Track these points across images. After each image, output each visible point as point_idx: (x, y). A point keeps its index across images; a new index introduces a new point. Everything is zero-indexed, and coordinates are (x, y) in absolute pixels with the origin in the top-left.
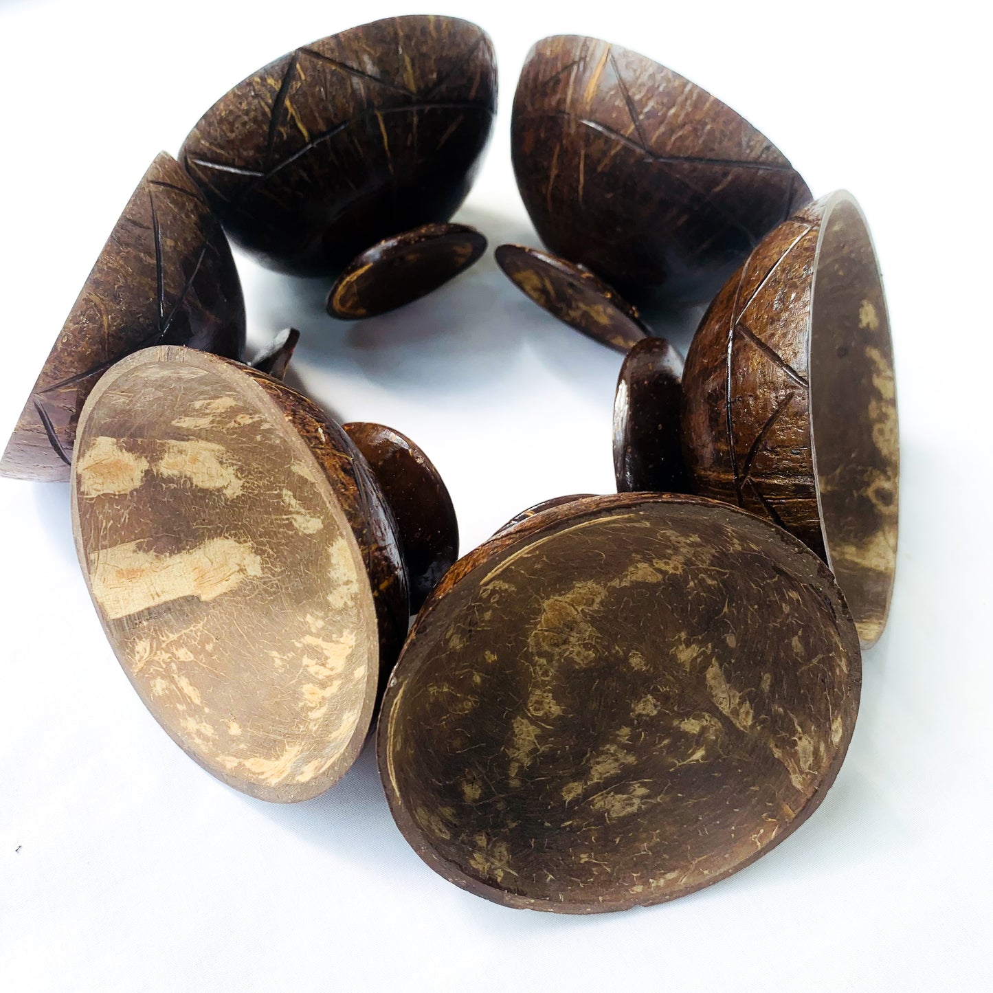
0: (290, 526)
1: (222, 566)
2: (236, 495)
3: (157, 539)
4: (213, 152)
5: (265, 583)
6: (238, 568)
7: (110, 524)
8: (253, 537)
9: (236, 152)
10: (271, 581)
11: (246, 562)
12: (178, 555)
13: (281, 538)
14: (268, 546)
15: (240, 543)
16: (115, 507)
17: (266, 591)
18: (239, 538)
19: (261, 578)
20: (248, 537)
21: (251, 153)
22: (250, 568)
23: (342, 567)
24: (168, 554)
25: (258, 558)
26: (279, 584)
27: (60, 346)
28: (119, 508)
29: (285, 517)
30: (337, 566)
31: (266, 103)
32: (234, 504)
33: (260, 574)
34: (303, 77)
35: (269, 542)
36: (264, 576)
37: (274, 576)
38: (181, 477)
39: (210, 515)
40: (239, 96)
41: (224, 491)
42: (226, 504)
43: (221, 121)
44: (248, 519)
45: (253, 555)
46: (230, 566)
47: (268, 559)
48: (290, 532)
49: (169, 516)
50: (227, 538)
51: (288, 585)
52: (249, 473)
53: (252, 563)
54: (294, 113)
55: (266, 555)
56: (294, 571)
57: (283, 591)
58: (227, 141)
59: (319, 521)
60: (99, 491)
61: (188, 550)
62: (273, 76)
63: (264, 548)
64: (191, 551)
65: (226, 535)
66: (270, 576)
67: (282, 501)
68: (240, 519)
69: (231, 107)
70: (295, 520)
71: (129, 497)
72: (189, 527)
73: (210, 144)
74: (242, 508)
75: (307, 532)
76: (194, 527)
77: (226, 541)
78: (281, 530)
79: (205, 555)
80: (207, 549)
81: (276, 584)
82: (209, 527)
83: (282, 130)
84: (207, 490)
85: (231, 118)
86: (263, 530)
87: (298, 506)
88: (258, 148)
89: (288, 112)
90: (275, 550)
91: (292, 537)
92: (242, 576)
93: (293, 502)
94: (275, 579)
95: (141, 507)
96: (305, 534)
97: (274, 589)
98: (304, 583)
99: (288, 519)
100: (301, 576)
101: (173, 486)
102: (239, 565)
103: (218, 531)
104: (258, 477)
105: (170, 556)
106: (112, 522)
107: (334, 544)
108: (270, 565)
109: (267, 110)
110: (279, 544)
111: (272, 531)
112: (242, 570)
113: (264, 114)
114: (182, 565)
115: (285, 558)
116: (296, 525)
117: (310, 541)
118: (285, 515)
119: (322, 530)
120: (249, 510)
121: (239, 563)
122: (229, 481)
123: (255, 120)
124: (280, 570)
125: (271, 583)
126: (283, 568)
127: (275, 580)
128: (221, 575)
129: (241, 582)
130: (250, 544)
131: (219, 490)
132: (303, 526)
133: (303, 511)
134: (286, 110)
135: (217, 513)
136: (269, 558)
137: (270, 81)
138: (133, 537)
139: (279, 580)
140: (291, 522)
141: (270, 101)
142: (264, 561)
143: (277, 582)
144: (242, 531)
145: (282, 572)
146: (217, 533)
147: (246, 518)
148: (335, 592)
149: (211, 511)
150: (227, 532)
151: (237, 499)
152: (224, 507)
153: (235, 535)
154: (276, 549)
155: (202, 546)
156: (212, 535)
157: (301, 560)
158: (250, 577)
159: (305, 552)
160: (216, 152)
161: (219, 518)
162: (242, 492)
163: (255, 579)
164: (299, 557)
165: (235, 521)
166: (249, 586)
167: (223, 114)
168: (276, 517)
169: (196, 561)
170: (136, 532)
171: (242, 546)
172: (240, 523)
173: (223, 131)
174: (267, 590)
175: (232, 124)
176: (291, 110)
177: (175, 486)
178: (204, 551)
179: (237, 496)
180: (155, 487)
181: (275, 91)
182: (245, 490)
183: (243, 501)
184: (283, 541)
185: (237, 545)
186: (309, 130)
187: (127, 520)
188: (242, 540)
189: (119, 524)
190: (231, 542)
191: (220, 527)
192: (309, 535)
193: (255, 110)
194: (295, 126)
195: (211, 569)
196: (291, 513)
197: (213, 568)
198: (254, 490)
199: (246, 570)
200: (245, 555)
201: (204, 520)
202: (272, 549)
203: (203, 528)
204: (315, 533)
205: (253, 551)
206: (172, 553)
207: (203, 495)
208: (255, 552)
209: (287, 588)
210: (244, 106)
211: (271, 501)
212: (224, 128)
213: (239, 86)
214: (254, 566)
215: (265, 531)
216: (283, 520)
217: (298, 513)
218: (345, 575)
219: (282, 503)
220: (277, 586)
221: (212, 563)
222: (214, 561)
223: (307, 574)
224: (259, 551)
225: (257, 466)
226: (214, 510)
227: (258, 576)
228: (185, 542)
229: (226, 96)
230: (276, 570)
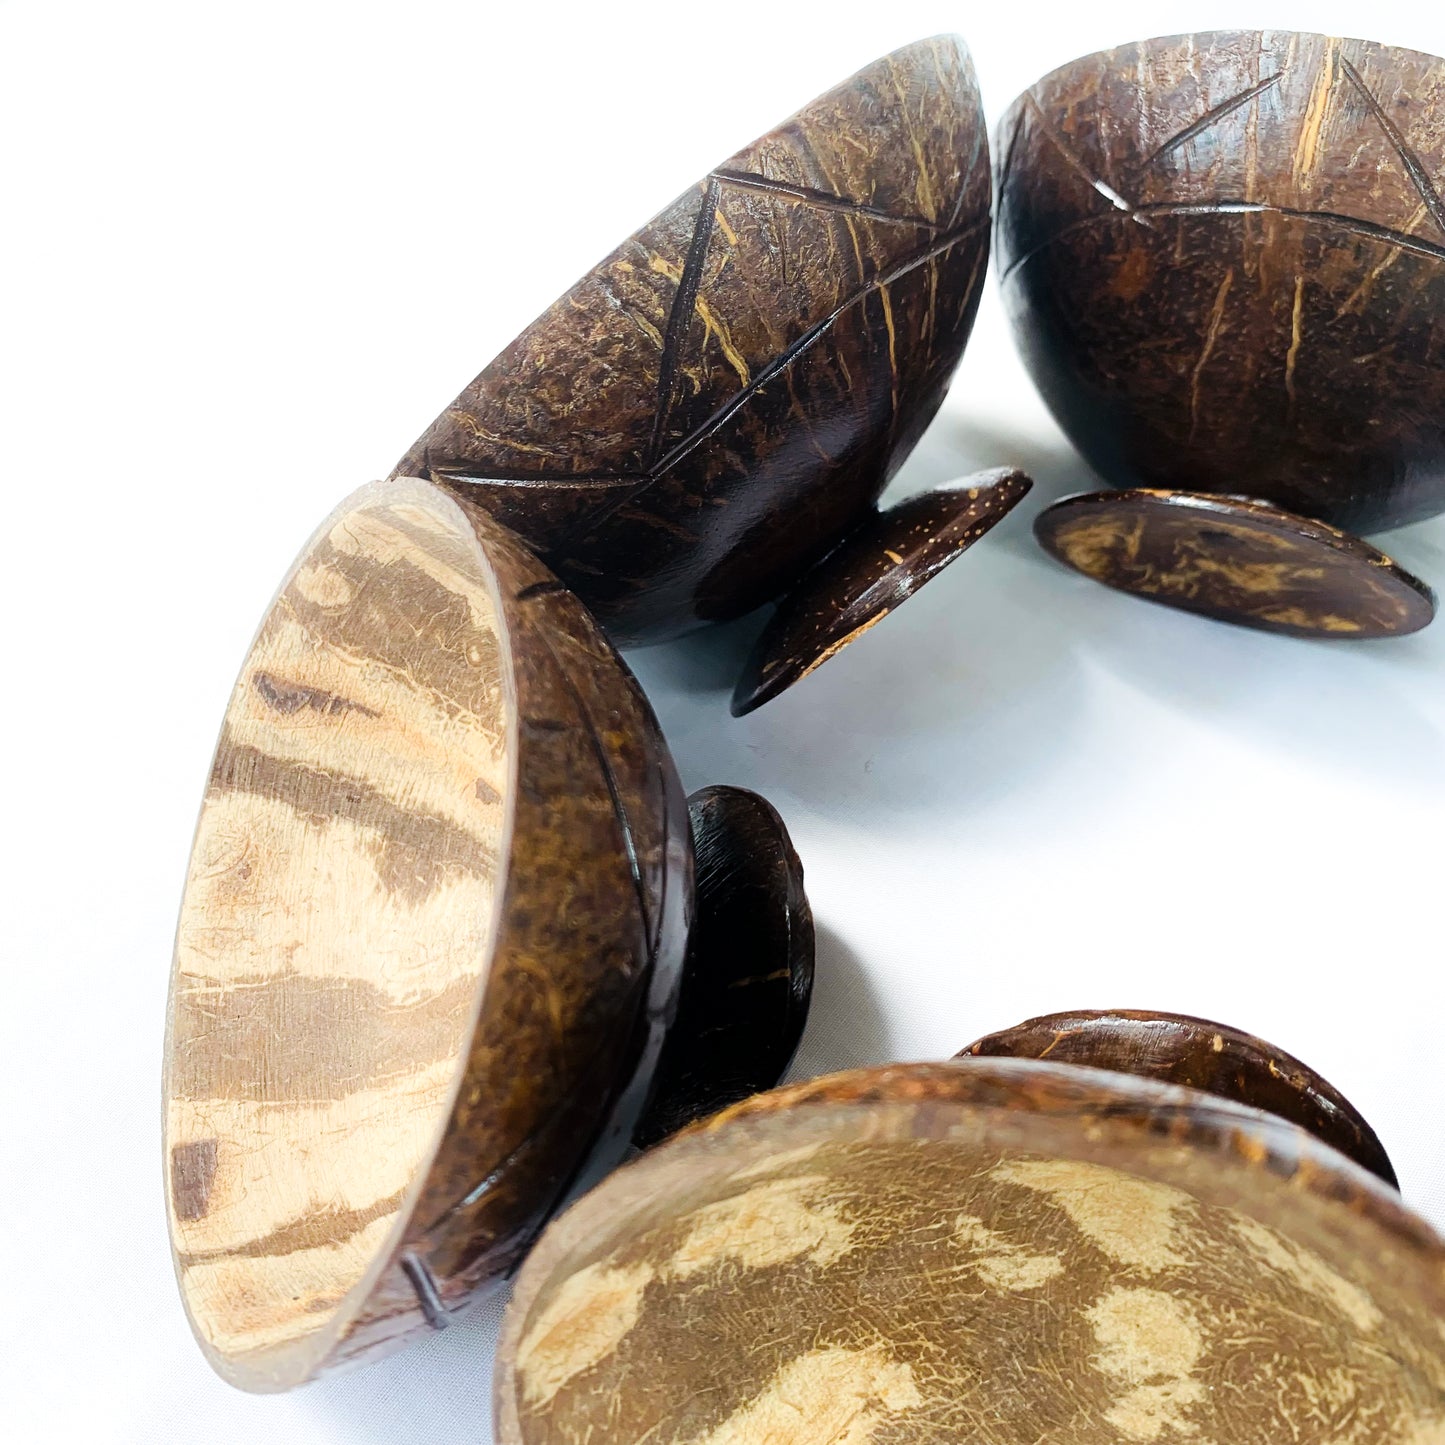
0: (973, 1282)
1: (824, 1408)
2: (838, 1255)
3: (680, 1413)
4: (511, 452)
5: (934, 1417)
6: (862, 1403)
7: (588, 1435)
8: (885, 1328)
9: (576, 443)
10: (949, 1409)
11: (877, 1386)
12: (728, 1424)
13: (952, 1313)
14: (922, 1336)
15: (857, 1348)
16: (593, 1393)
17: (942, 1434)
18: (853, 1340)
19: (924, 1409)
20: (872, 1333)
21: (616, 439)
22: (892, 1393)
23: (1131, 1347)
24: (705, 1433)
25: (906, 1367)
26: (966, 1410)
27: (464, 1116)
28: (600, 1391)
29: (957, 1268)
30: (1115, 1347)
31: (650, 318)
32: (837, 1275)
33: (916, 1400)
34: (733, 239)
35: (924, 1329)
36: (929, 1402)
37: (950, 1395)
38: (718, 1264)
39: (784, 1314)
40: (581, 315)
41: (812, 1257)
42: (817, 1282)
43: (537, 379)
44: (868, 1296)
45: (892, 1366)
46: (844, 1403)
47: (928, 1365)
48: (975, 1297)
49: (699, 1353)
50: (825, 1348)
51: (991, 1408)
52: (875, 1205)
53: (894, 1382)
54: (717, 330)
55: (922, 1358)
56: (998, 1374)
57: (983, 1423)
58: (552, 423)
59: (1055, 1261)
60: (559, 1379)
61: (745, 1405)
62: (663, 253)
63: (912, 1344)
64: (751, 1403)
65: (822, 1342)
66: (941, 1398)
67: (953, 1239)
68: (852, 1302)
69: (562, 344)
70: (985, 1269)
71: (617, 1357)
72: (740, 1357)
73: (503, 436)
74: (853, 1277)
75: (1019, 1286)
76: (751, 1354)
77: (825, 1356)
78: (950, 1296)
79: (781, 1400)
80: (785, 1386)
81: (960, 1412)
82: (783, 1339)
83: (691, 373)
84: (774, 1266)
85: (562, 369)
86: (906, 1307)
87: (993, 1241)
88: (633, 426)
89: (704, 329)
90: (941, 1341)
91: (980, 1304)
92: (876, 1417)
93: (982, 1235)
94: (956, 1402)
95: (642, 1364)
96: (1014, 1292)
97: (960, 1425)
98: (1029, 1396)
99: (966, 1271)
100: (1020, 1380)
101: (699, 1289)
102: (861, 1395)
103: (804, 1341)
104: (894, 1208)
105: (711, 1431)
106: (591, 1428)
107: (1099, 1301)
108: (935, 1376)
109: (653, 332)
110: (949, 1326)
111: (928, 1304)
112: (872, 1404)
113: (646, 345)
114: (740, 1439)
115: (969, 1351)
116: (987, 1278)
117: (1030, 1304)
118: (959, 1264)
119: (1062, 1277)
120: (871, 1275)
121: (863, 1390)
122: (822, 1233)
123: (625, 363)
124: (961, 1380)
125: (948, 1413)
126: (969, 1375)
127: (957, 1405)
128: (828, 1430)
129: (877, 1431)
130: (879, 1345)
131: (800, 1258)
132: (1007, 1276)
133: (1007, 1247)
134: (700, 325)
135: (799, 1306)
136: (930, 1360)
137: (659, 265)
138: (635, 1434)
139: (965, 1403)
140: (975, 1276)
141: (660, 312)
142: (920, 1373)
143: (961, 1407)
144: (857, 1323)
145: (968, 1385)
146: (805, 1343)
147: (862, 1295)
148: (1122, 1402)
149: (786, 1307)
150: (824, 1335)
151: (840, 1263)
152: (812, 1288)
153: (843, 1336)
154: (943, 1337)
155: (773, 1384)
156: (791, 1354)
157: (1012, 1348)
158: (899, 1415)
159: (1017, 1330)
160: (520, 453)
161: (804, 1315)
162: (852, 1246)
163: (909, 1414)
164: (1004, 1343)
165: (841, 1307)
166: (897, 1435)
167: (541, 363)
168: (934, 1273)
169: (765, 1420)
170: (639, 1420)
171: (863, 1353)
172: (851, 1309)
173: (542, 402)
174: (945, 1431)
175: (566, 382)
176: (710, 323)
177: (706, 1286)
178: (779, 1390)
179: (841, 1258)
180: (665, 1308)
181: (671, 285)
182: (861, 1239)
183: (856, 1262)
184: (959, 1318)
185: (851, 1354)
186: (749, 361)
187: (619, 1406)
188: (859, 1342)
189: (606, 1423)
190: (837, 1354)
191: (806, 1331)
192: (1025, 1293)
193: (626, 339)
194: (720, 359)
195: (803, 1424)
196: (975, 1257)
197: (805, 1420)
198: (880, 1234)
199: (881, 1401)
200: (873, 1371)
201: (771, 1331)
202: (931, 1339)
203: (769, 1348)
204: (1040, 1285)
205: (891, 1356)
206: (713, 1424)
207: (763, 1280)
208: (895, 1358)
209: (990, 1416)
210: (597, 336)
211: (923, 1245)
212: (544, 395)
213: (582, 289)
214: (901, 1390)
215: (911, 1308)
216: (954, 1274)
217: (992, 1254)
218: (1146, 1363)
219: (951, 1243)
220: (966, 1416)
221: (801, 1410)
222: (804, 1405)
223: (1032, 1374)
224: (904, 1353)
225: (895, 1189)
226: (791, 1300)
227: (914, 1406)
228: (736, 1391)
229: (545, 319)
230: (952, 1382)
